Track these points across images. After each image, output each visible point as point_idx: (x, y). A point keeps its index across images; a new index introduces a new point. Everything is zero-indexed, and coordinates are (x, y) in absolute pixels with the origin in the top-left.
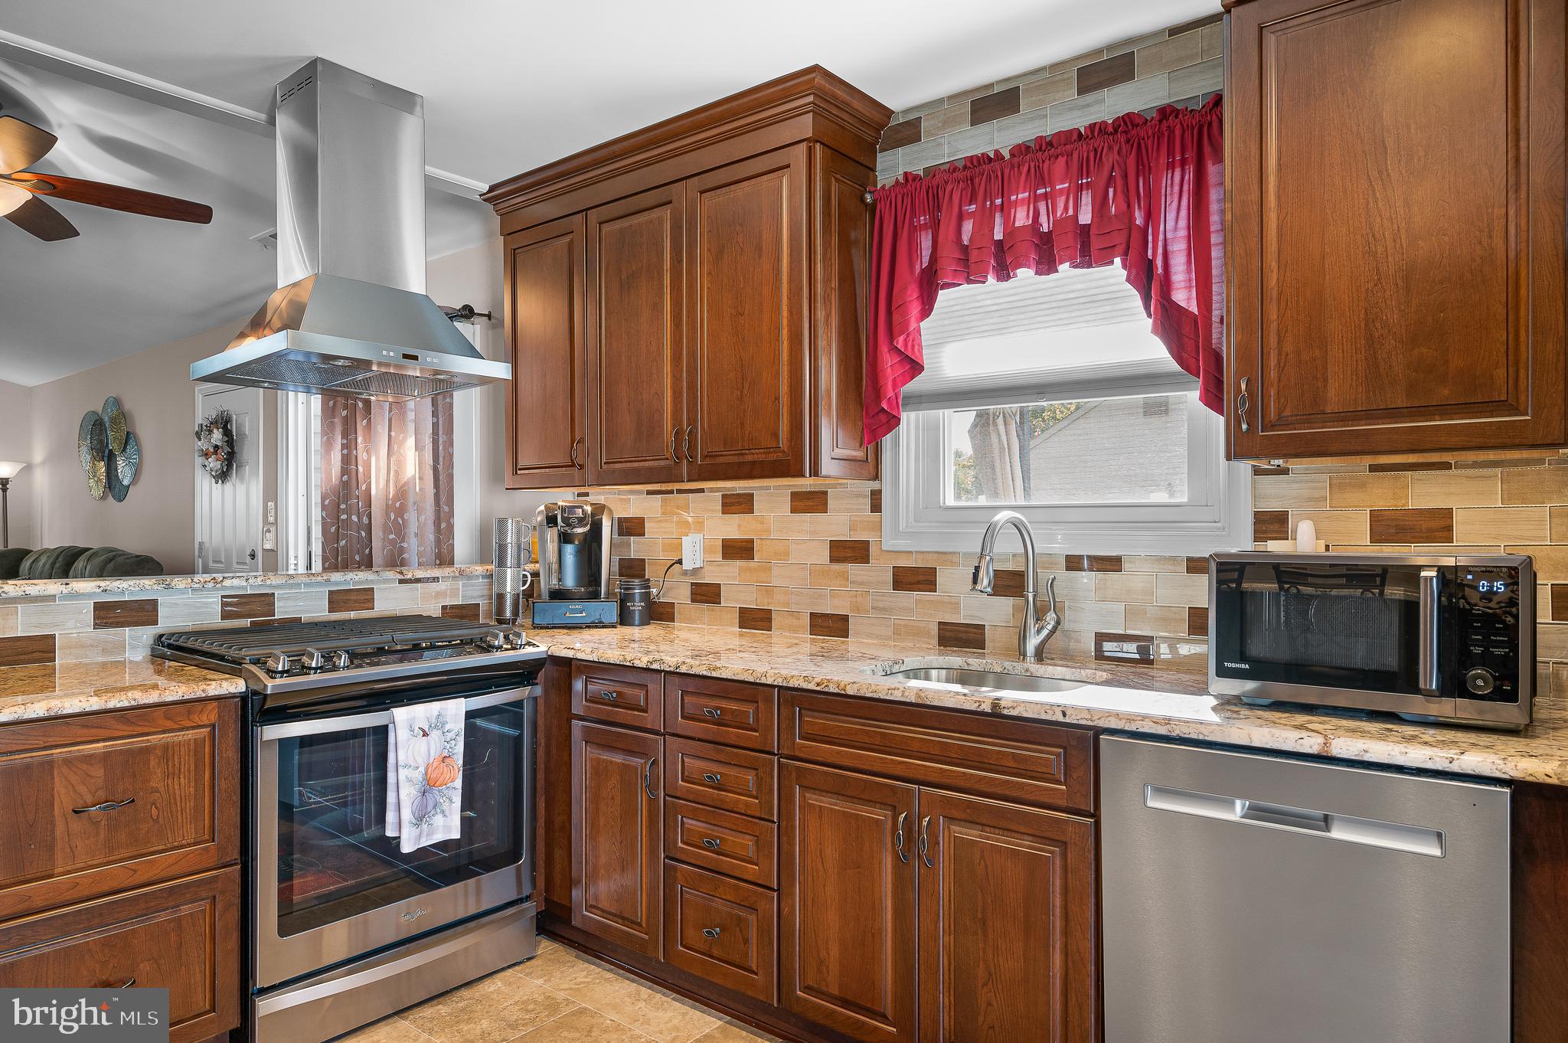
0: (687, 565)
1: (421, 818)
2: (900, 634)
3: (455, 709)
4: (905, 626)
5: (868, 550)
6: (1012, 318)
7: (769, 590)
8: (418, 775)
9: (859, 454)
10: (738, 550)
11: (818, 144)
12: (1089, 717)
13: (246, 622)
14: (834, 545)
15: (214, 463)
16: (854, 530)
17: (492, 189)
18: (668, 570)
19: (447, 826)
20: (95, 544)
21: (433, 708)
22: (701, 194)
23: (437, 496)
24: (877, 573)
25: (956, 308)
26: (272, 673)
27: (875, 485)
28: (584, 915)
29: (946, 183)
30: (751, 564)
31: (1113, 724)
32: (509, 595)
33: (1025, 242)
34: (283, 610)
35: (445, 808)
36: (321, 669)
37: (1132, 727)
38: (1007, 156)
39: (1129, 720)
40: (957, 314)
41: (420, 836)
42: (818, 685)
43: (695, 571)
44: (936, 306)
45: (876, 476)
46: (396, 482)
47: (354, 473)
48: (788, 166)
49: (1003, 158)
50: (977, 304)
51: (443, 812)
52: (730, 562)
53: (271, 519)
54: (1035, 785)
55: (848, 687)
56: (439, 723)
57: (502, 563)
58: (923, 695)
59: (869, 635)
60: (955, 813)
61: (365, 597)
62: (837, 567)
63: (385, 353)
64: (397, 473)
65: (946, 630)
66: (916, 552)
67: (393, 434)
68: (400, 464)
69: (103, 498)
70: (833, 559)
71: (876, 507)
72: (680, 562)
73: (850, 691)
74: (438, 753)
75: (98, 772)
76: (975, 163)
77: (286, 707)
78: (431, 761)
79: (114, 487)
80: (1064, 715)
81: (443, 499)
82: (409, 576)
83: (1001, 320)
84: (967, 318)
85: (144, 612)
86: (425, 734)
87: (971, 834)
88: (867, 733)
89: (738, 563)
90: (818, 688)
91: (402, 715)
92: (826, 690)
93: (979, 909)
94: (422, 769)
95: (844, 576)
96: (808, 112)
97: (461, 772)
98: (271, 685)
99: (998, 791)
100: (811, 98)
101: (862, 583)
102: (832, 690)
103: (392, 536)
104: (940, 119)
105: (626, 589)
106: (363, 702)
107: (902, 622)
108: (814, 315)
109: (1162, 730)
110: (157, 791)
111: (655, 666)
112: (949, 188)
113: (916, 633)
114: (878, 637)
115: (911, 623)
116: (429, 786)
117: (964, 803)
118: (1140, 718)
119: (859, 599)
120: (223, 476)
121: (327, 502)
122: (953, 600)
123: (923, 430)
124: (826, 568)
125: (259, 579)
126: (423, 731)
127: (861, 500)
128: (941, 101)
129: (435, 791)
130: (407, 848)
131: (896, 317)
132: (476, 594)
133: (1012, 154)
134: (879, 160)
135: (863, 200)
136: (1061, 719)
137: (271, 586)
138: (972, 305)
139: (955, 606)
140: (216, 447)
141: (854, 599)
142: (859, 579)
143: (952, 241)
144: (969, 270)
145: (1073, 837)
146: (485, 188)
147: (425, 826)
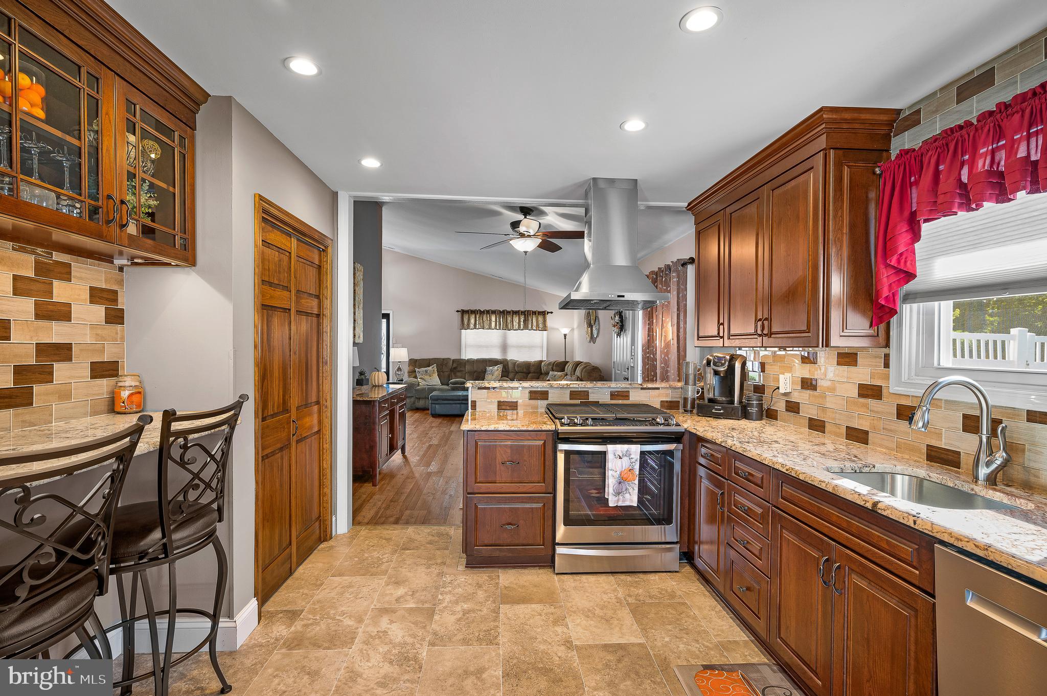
0: (782, 390)
1: (618, 493)
2: (901, 449)
3: (635, 450)
4: (905, 444)
5: (881, 391)
6: (984, 235)
7: (824, 409)
8: (617, 474)
9: (871, 332)
10: (808, 384)
11: (832, 150)
12: (930, 529)
13: (578, 402)
14: (861, 387)
15: (616, 330)
16: (873, 378)
17: (689, 205)
18: (773, 391)
19: (631, 498)
20: (585, 361)
21: (625, 447)
22: (773, 190)
23: (678, 347)
24: (886, 407)
25: (943, 232)
26: (562, 424)
27: (885, 350)
28: (698, 562)
29: (928, 151)
30: (815, 393)
31: (946, 538)
32: (689, 399)
33: (981, 183)
34: (592, 398)
35: (630, 491)
36: (581, 425)
37: (960, 545)
38: (975, 122)
39: (958, 539)
40: (943, 236)
41: (618, 501)
42: (787, 470)
43: (786, 394)
44: (922, 233)
45: (887, 345)
46: (665, 341)
47: (652, 335)
48: (813, 168)
49: (972, 124)
50: (960, 228)
51: (629, 493)
52: (804, 391)
53: (633, 354)
54: (899, 565)
55: (800, 475)
56: (628, 454)
57: (687, 383)
58: (836, 489)
59: (881, 446)
60: (854, 567)
61: (625, 395)
62: (862, 400)
63: (610, 296)
64: (665, 336)
65: (931, 450)
66: (913, 396)
67: (664, 319)
68: (666, 332)
69: (590, 342)
70: (860, 395)
71: (887, 365)
72: (778, 388)
73: (801, 477)
74: (627, 467)
75: (509, 451)
76: (949, 133)
77: (569, 438)
78: (623, 470)
79: (593, 339)
80: (915, 522)
81: (681, 349)
82: (645, 386)
83: (976, 237)
84: (950, 239)
85: (544, 395)
86: (620, 458)
87: (863, 584)
88: (811, 504)
89: (808, 392)
90: (787, 472)
91: (611, 448)
92: (790, 474)
93: (866, 632)
94: (618, 473)
95: (866, 406)
96: (824, 133)
97: (637, 478)
98: (561, 429)
99: (877, 561)
100: (824, 126)
101: (877, 412)
102: (793, 475)
103: (663, 365)
104: (935, 105)
105: (748, 401)
106: (600, 440)
107: (903, 441)
108: (827, 251)
109: (980, 553)
110: (525, 461)
111: (723, 444)
112: (930, 153)
113: (912, 449)
114: (887, 448)
115: (908, 442)
116: (622, 480)
117: (857, 562)
118: (967, 540)
119: (875, 422)
120: (619, 335)
121: (644, 348)
122: (937, 431)
123: (923, 315)
124: (856, 400)
125: (583, 385)
126: (620, 456)
127: (878, 360)
128: (935, 93)
129: (626, 483)
130: (611, 504)
131: (888, 244)
132: (678, 396)
133: (978, 121)
134: (892, 142)
135: (874, 173)
136: (912, 525)
137: (587, 388)
138: (955, 229)
139: (939, 435)
140: (617, 323)
141: (872, 422)
142: (875, 409)
143: (928, 191)
144: (941, 209)
145: (922, 608)
146: (686, 204)
147: (621, 497)
